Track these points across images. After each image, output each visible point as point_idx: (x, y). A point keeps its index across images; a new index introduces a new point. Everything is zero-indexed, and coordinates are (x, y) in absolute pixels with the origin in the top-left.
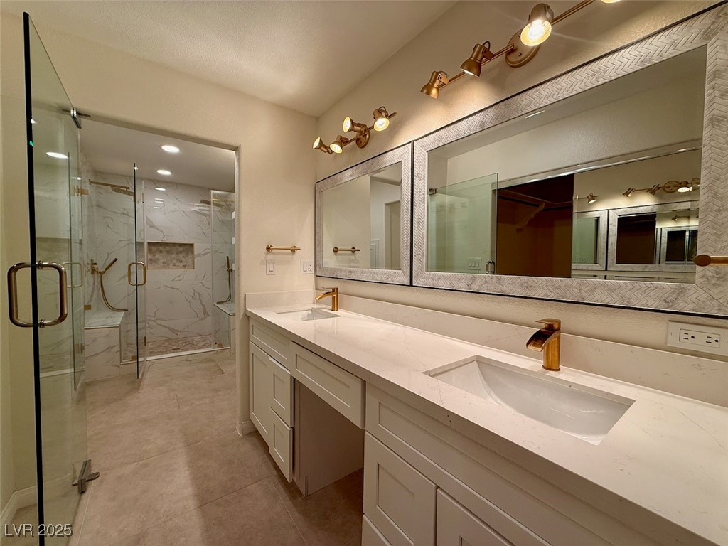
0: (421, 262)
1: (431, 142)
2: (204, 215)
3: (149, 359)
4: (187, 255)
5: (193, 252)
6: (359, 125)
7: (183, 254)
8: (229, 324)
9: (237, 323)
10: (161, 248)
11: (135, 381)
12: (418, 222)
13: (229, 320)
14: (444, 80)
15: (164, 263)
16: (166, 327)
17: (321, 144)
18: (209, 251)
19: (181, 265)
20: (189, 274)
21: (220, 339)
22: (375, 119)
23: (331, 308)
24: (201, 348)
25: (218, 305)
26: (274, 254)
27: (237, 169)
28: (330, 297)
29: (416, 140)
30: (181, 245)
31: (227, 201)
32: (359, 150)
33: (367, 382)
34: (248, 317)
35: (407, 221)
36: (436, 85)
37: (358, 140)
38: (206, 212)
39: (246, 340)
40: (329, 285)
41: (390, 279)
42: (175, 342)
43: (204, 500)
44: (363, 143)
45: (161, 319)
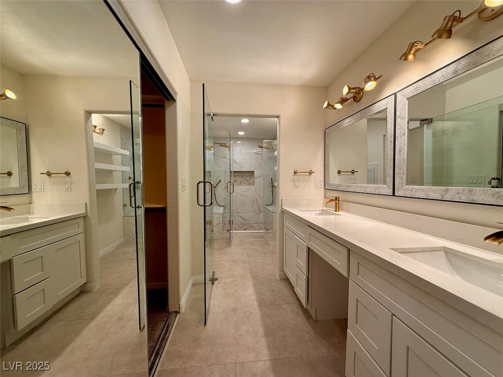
0: (402, 179)
1: (410, 92)
2: (260, 154)
3: (234, 232)
4: (251, 177)
5: (254, 176)
6: (354, 89)
7: (249, 177)
8: (272, 218)
9: (277, 217)
10: (239, 174)
11: (229, 241)
12: (400, 150)
13: (272, 215)
14: (419, 46)
15: (240, 182)
16: (241, 217)
17: (329, 105)
18: (261, 175)
19: (248, 183)
20: (252, 188)
21: (267, 226)
22: (366, 82)
23: (334, 210)
24: (257, 230)
25: (266, 207)
26: (298, 175)
27: (278, 128)
28: (334, 203)
29: (397, 92)
30: (248, 172)
31: (271, 145)
32: (355, 104)
33: (350, 250)
34: (283, 212)
35: (391, 150)
36: (412, 52)
37: (354, 98)
38: (260, 153)
39: (282, 226)
40: (333, 195)
41: (377, 191)
42: (245, 226)
43: (261, 304)
44: (358, 99)
45: (239, 212)
